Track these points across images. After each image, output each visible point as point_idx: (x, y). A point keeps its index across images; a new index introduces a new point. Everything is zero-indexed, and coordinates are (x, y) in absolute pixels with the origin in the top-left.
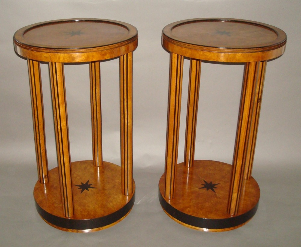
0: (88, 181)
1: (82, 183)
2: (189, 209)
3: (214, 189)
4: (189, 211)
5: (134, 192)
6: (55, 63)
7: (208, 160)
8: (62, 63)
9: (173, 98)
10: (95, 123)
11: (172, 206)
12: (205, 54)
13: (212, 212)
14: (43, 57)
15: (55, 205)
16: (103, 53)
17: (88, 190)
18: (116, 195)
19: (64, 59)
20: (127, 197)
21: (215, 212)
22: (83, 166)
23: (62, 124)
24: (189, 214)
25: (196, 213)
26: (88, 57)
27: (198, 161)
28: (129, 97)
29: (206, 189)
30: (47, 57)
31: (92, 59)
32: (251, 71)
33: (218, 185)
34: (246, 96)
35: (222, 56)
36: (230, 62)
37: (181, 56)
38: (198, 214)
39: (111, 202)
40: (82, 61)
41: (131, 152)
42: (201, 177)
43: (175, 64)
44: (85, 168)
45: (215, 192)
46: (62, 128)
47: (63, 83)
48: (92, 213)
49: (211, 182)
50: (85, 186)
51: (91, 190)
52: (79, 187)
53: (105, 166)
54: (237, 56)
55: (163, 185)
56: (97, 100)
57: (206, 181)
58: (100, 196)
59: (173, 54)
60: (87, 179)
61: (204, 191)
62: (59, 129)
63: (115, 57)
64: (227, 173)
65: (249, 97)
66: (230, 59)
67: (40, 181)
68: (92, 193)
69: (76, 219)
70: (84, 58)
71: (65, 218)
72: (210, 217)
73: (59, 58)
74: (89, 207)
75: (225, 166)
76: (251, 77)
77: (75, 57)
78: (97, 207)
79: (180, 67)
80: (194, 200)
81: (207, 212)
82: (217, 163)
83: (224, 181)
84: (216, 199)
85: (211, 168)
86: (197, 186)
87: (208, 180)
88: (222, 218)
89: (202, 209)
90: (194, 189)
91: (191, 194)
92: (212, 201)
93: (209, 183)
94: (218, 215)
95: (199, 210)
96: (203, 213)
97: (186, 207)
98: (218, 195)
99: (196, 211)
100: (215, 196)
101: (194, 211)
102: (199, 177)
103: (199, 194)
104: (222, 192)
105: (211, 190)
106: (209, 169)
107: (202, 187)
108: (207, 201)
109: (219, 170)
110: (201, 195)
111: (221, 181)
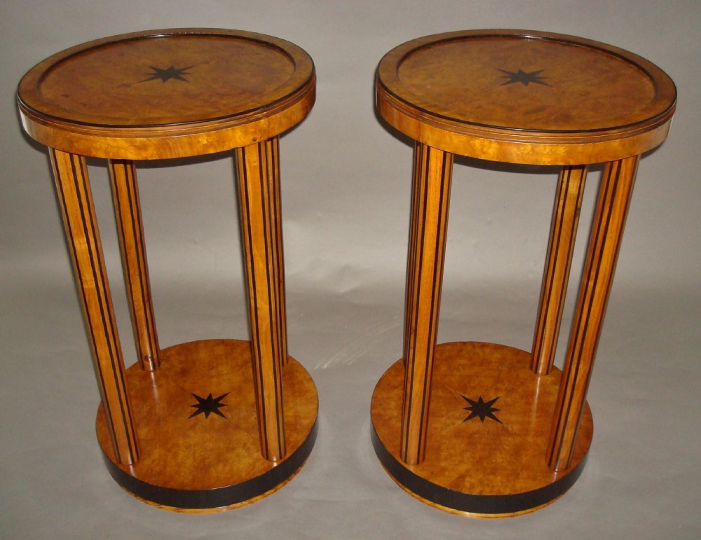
2: (468, 479)
3: (494, 413)
4: (472, 486)
11: (430, 480)
13: (518, 474)
21: (525, 473)
24: (475, 492)
25: (488, 486)
29: (478, 418)
33: (498, 403)
38: (493, 487)
42: (453, 392)
45: (499, 421)
49: (481, 399)
57: (467, 396)
61: (476, 425)
64: (500, 368)
75: (487, 350)
80: (468, 454)
81: (510, 478)
82: (469, 348)
83: (506, 389)
84: (510, 439)
85: (463, 361)
86: (457, 415)
87: (473, 395)
88: (544, 485)
89: (494, 471)
90: (454, 424)
91: (454, 441)
92: (505, 447)
93: (476, 400)
94: (534, 479)
95: (491, 477)
96: (502, 482)
97: (462, 477)
98: (510, 428)
99: (486, 482)
100: (506, 432)
101: (481, 483)
102: (451, 392)
103: (471, 436)
104: (514, 418)
105: (490, 419)
106: (460, 365)
107: (467, 416)
108: (495, 450)
109: (482, 364)
110: (476, 436)
111: (497, 390)
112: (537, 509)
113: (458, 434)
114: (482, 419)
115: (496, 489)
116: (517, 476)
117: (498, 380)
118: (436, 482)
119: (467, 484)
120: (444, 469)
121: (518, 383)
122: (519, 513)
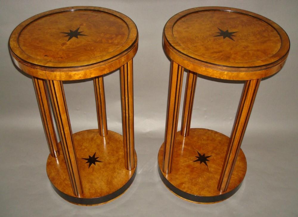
0: (95, 153)
1: (90, 157)
2: (184, 185)
3: (207, 162)
4: (184, 188)
5: (135, 167)
6: (53, 81)
7: (202, 129)
8: (60, 81)
9: (173, 98)
10: (99, 103)
11: (169, 181)
12: (208, 70)
13: (204, 188)
14: (39, 74)
15: (66, 182)
16: (102, 69)
17: (95, 164)
18: (120, 170)
19: (60, 77)
20: (130, 172)
21: (207, 188)
22: (91, 136)
23: (65, 130)
24: (185, 191)
25: (190, 189)
26: (86, 74)
27: (193, 130)
28: (130, 96)
29: (199, 162)
30: (42, 75)
31: (90, 76)
32: (252, 85)
33: (210, 158)
34: (245, 105)
35: (225, 74)
36: (232, 80)
37: (182, 67)
38: (192, 190)
39: (116, 177)
40: (79, 78)
41: (133, 138)
42: (195, 149)
43: (176, 70)
44: (92, 139)
45: (207, 165)
46: (65, 133)
47: (62, 95)
48: (99, 191)
49: (204, 155)
50: (92, 160)
51: (98, 165)
52: (87, 161)
53: (110, 136)
54: (240, 75)
55: (162, 158)
56: (100, 84)
57: (199, 152)
58: (106, 172)
59: (174, 63)
60: (94, 152)
61: (197, 164)
62: (63, 133)
63: (114, 70)
64: (218, 144)
65: (248, 106)
66: (233, 77)
67: (52, 155)
68: (99, 168)
69: (84, 198)
70: (82, 76)
71: (75, 196)
72: (203, 195)
73: (55, 76)
74: (96, 183)
75: (217, 135)
76: (252, 90)
77: (72, 75)
78: (103, 184)
79: (180, 72)
80: (189, 175)
81: (200, 189)
82: (210, 132)
83: (216, 153)
84: (208, 173)
85: (205, 138)
86: (192, 159)
87: (202, 152)
88: (213, 196)
89: (195, 185)
90: (189, 162)
91: (186, 168)
92: (205, 176)
93: (202, 155)
94: (210, 192)
95: (193, 187)
96: (196, 190)
97: (182, 183)
98: (210, 169)
99: (190, 188)
100: (208, 170)
101: (188, 188)
102: (194, 149)
103: (193, 168)
104: (214, 166)
105: (204, 164)
106: (203, 139)
107: (196, 160)
108: (200, 176)
109: (211, 140)
110: (195, 169)
111: (212, 152)
112: (209, 204)
113: (188, 166)
114: (201, 163)
115: (193, 192)
116: (203, 189)
117: (215, 148)
118: (172, 183)
119: (183, 187)
120: (177, 178)
121: (222, 152)
122: (201, 203)
